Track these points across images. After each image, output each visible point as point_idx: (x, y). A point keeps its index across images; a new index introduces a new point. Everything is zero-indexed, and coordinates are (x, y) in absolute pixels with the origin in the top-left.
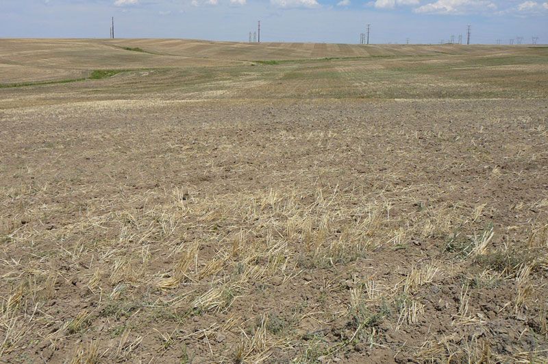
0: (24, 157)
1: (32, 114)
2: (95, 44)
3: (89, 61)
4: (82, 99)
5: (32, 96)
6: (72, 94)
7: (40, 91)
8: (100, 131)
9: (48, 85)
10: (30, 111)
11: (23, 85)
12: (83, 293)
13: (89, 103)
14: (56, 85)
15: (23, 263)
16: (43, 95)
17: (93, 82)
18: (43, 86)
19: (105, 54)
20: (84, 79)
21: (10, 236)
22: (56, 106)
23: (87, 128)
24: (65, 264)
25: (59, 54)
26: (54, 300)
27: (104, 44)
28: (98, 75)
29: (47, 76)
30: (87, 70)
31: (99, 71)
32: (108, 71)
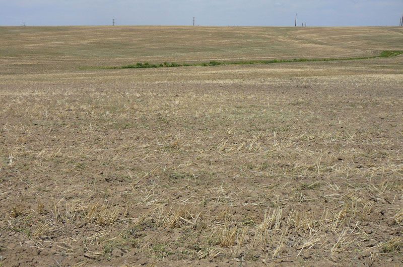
0: (335, 111)
1: (337, 81)
2: (386, 31)
3: (380, 44)
4: (372, 72)
5: (336, 68)
6: (364, 68)
7: (341, 64)
8: (390, 98)
9: (348, 61)
10: (335, 78)
11: (330, 60)
12: (390, 223)
13: (378, 76)
14: (353, 60)
15: (343, 189)
16: (343, 68)
17: (382, 59)
18: (344, 61)
19: (394, 38)
20: (374, 57)
21: (332, 167)
22: (353, 76)
23: (378, 94)
24: (374, 197)
25: (358, 38)
26: (367, 222)
27: (394, 30)
28: (386, 54)
29: (348, 54)
30: (378, 50)
31: (387, 52)
32: (394, 52)
